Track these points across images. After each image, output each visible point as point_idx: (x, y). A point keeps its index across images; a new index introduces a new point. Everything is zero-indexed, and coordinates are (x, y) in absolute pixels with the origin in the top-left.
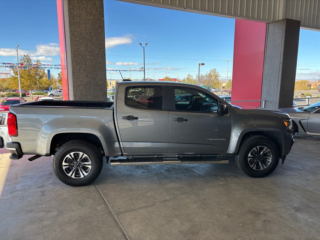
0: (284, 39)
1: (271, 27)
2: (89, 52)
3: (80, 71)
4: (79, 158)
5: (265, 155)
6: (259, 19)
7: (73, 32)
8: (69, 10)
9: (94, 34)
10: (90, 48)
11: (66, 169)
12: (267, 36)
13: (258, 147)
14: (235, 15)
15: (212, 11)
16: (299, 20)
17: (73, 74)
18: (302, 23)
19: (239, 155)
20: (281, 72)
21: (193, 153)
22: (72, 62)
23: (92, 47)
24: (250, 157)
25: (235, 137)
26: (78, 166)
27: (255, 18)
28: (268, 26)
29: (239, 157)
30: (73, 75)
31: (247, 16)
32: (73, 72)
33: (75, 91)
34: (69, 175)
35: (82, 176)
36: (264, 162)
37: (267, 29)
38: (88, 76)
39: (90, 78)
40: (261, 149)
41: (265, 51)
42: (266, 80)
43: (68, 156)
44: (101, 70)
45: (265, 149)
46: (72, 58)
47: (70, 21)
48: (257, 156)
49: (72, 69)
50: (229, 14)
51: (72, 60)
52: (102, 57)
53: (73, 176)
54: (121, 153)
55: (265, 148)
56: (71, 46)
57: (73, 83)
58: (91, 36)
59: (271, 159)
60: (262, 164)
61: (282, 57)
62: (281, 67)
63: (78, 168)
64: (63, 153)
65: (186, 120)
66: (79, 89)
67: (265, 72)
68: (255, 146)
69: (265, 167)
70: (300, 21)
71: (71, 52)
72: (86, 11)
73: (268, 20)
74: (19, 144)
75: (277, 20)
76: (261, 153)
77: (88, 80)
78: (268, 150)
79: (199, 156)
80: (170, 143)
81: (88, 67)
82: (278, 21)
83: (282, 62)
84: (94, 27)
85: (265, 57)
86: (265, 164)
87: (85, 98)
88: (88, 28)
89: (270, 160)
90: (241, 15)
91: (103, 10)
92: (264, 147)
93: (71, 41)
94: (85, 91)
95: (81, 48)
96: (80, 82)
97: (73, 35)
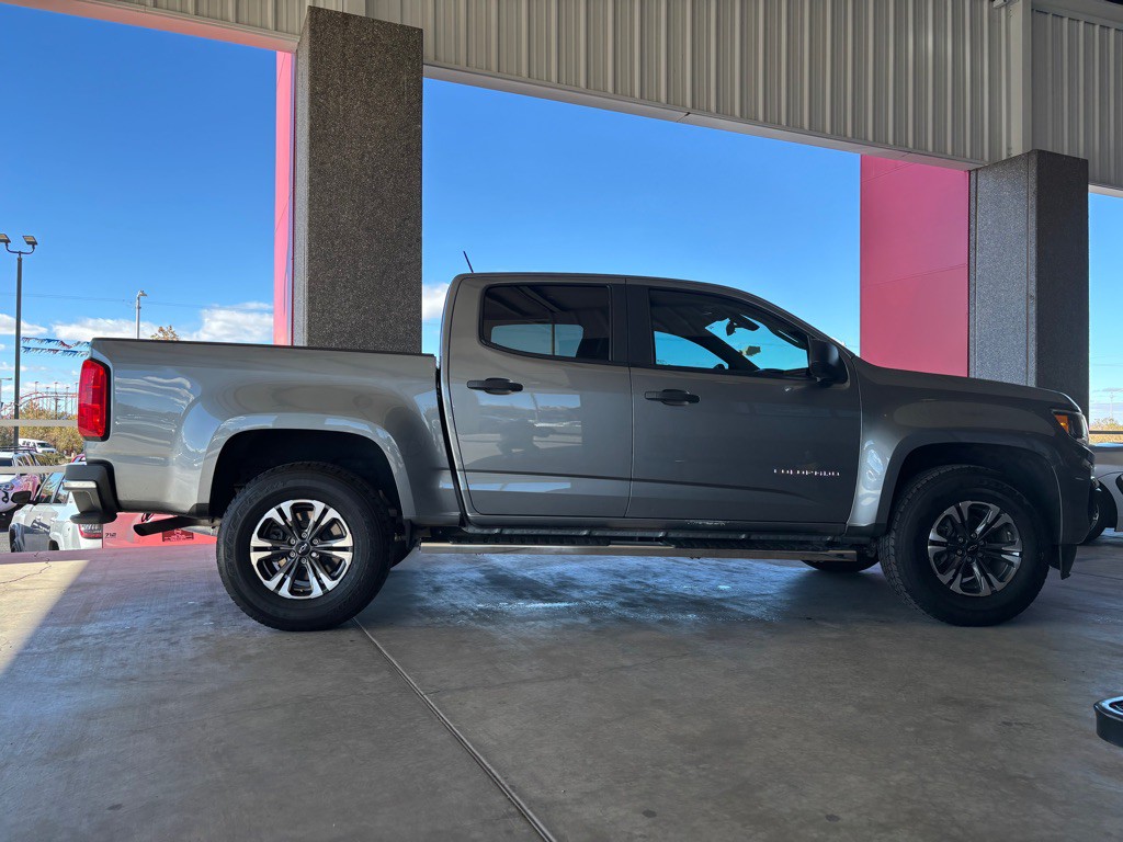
0: (1033, 217)
1: (986, 183)
2: (368, 229)
3: (334, 287)
4: (311, 523)
5: (993, 535)
6: (939, 152)
7: (322, 163)
8: (313, 95)
9: (386, 173)
11: (260, 563)
12: (973, 213)
13: (965, 505)
14: (858, 138)
15: (779, 123)
16: (1081, 157)
17: (310, 298)
18: (1094, 169)
19: (893, 535)
20: (1033, 329)
21: (722, 523)
22: (311, 258)
24: (934, 543)
25: (874, 464)
26: (304, 553)
27: (926, 150)
28: (973, 180)
29: (892, 542)
30: (311, 300)
31: (899, 144)
32: (311, 290)
34: (271, 584)
35: (317, 592)
36: (992, 564)
37: (973, 187)
38: (359, 307)
39: (365, 312)
40: (977, 514)
41: (972, 260)
42: (981, 358)
43: (272, 514)
45: (990, 516)
46: (310, 245)
47: (312, 129)
48: (961, 540)
50: (837, 134)
51: (310, 251)
52: (410, 246)
53: (284, 592)
54: (458, 514)
55: (994, 510)
56: (311, 206)
57: (309, 328)
58: (377, 179)
59: (1018, 554)
60: (983, 573)
61: (1033, 278)
62: (1033, 309)
63: (304, 562)
64: (255, 502)
65: (693, 399)
67: (976, 333)
68: (955, 502)
69: (998, 586)
70: (1086, 161)
71: (310, 225)
72: (366, 103)
73: (972, 157)
74: (108, 469)
75: (1004, 157)
76: (980, 529)
77: (360, 318)
78: (1006, 518)
79: (743, 537)
80: (635, 480)
81: (361, 277)
82: (1011, 160)
83: (1034, 294)
84: (387, 151)
85: (972, 282)
86: (996, 575)
88: (369, 153)
89: (1014, 556)
90: (879, 141)
91: (421, 100)
92: (989, 508)
93: (311, 193)
95: (344, 213)
96: (334, 325)
97: (320, 171)
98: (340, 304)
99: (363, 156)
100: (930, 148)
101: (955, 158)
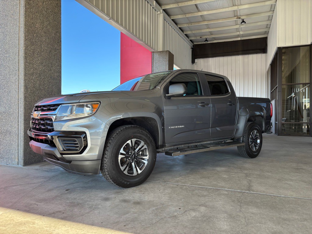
1: (156, 56)
2: (45, 33)
3: (34, 54)
12: (153, 62)
17: (25, 57)
23: (49, 27)
32: (26, 53)
33: (27, 81)
37: (153, 56)
38: (42, 64)
39: (44, 66)
49: (25, 49)
57: (25, 69)
58: (48, 13)
66: (32, 79)
71: (25, 25)
75: (158, 51)
77: (43, 68)
81: (43, 52)
82: (162, 52)
84: (51, 3)
87: (39, 93)
94: (38, 82)
95: (37, 24)
96: (34, 70)
97: (29, 3)
98: (36, 61)
99: (43, 3)
100: (149, 44)
101: (152, 48)
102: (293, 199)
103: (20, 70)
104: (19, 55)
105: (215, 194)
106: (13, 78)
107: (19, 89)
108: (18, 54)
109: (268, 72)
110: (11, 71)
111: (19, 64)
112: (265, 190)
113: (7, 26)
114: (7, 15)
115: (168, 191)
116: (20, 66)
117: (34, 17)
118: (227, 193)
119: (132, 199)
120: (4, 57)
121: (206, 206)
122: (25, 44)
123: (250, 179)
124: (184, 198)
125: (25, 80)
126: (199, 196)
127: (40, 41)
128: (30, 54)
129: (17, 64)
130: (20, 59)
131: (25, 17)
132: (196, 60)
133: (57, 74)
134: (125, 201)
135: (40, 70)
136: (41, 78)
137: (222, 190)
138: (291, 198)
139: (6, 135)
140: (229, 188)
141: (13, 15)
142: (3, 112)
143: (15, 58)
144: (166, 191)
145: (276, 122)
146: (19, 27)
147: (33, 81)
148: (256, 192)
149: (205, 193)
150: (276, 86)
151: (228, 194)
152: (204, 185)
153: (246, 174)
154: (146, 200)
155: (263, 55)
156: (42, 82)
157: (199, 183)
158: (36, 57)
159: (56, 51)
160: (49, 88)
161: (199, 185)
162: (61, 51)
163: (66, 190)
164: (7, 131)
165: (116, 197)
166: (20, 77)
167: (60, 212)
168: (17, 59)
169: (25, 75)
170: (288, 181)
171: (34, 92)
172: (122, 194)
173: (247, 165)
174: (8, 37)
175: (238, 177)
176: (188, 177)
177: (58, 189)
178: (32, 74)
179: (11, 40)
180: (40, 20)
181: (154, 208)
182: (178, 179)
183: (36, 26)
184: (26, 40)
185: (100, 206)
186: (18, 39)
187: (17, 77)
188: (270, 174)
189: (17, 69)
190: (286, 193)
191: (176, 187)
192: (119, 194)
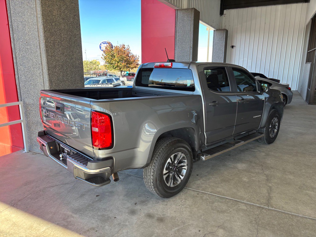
1: (180, 14)
2: (63, 19)
3: (54, 45)
10: (64, 13)
12: (176, 22)
13: (274, 119)
17: (46, 50)
23: (66, 12)
24: (270, 128)
29: (265, 129)
32: (46, 46)
33: (51, 75)
37: (176, 15)
38: (64, 54)
39: (66, 56)
41: (176, 35)
44: (77, 46)
49: (46, 42)
53: (172, 185)
57: (48, 63)
61: (192, 42)
66: (55, 72)
69: (275, 134)
71: (43, 15)
76: (274, 123)
77: (64, 58)
78: (277, 120)
81: (63, 41)
82: (184, 9)
83: (192, 47)
85: (176, 41)
87: (63, 85)
89: (277, 127)
94: (61, 74)
95: (54, 11)
96: (56, 62)
98: (57, 52)
100: (173, 3)
101: (176, 6)
102: (311, 220)
103: (43, 64)
104: (40, 48)
105: (234, 210)
106: (37, 71)
107: (45, 83)
108: (38, 47)
109: (307, 26)
110: (35, 64)
111: (41, 57)
112: (284, 206)
113: (24, 15)
114: (23, 3)
115: (189, 202)
116: (42, 59)
117: (51, 3)
118: (245, 208)
119: (156, 213)
120: (26, 48)
121: (224, 228)
122: (45, 36)
123: (270, 185)
124: (204, 215)
125: (49, 74)
126: (218, 211)
127: (60, 29)
128: (51, 46)
129: (39, 57)
130: (41, 52)
131: (42, 6)
132: (225, 11)
133: (78, 62)
134: (150, 216)
135: (62, 61)
136: (64, 69)
137: (241, 202)
138: (308, 219)
139: (37, 125)
140: (248, 201)
141: (29, 2)
142: (32, 104)
143: (37, 51)
144: (188, 202)
145: (309, 89)
146: (37, 17)
147: (56, 74)
148: (275, 208)
149: (224, 207)
150: (314, 49)
151: (246, 210)
152: (223, 195)
153: (267, 176)
154: (169, 215)
155: (305, 5)
156: (64, 73)
157: (219, 189)
158: (57, 48)
159: (75, 37)
160: (72, 78)
161: (219, 193)
162: (81, 36)
163: (97, 196)
164: (37, 122)
165: (142, 210)
166: (43, 71)
167: (93, 229)
168: (39, 52)
169: (48, 69)
170: (309, 190)
171: (58, 85)
172: (147, 205)
173: (270, 161)
174: (27, 27)
175: (259, 181)
176: (209, 179)
177: (90, 193)
178: (55, 66)
179: (30, 30)
180: (57, 5)
181: (176, 229)
182: (199, 182)
183: (54, 14)
184: (46, 31)
185: (127, 223)
186: (37, 30)
187: (40, 70)
188: (292, 177)
189: (40, 62)
190: (304, 211)
191: (197, 197)
192: (144, 205)
